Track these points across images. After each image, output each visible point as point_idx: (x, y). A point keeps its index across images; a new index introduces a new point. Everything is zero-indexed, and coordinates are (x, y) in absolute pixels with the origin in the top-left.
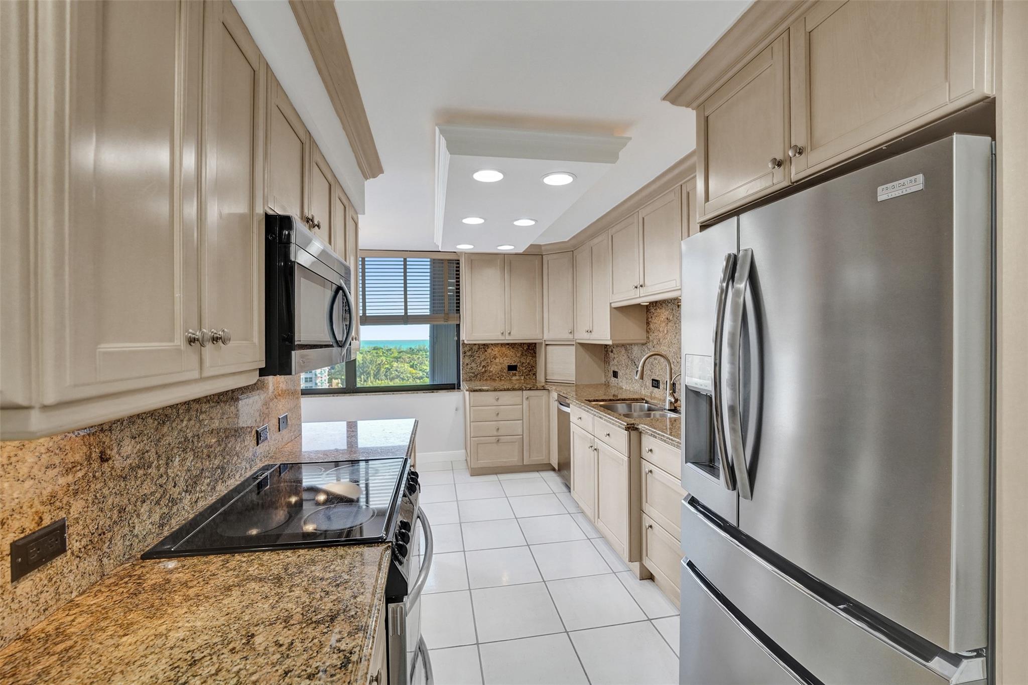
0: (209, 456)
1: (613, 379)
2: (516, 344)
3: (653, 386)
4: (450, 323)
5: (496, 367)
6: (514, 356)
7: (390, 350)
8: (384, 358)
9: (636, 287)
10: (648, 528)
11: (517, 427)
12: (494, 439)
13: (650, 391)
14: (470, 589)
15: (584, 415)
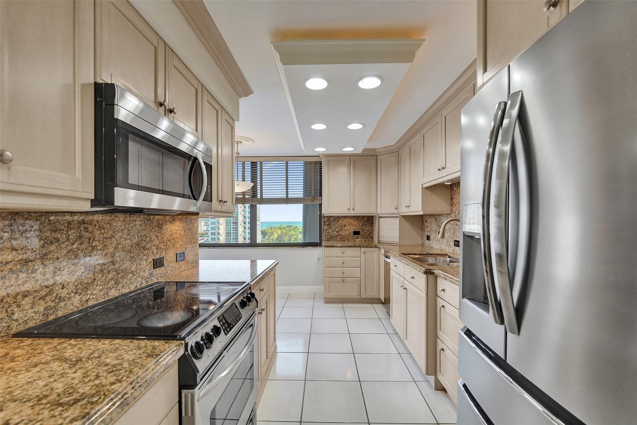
0: (102, 271)
1: (427, 241)
2: (359, 216)
3: (455, 245)
4: (315, 203)
5: (345, 232)
6: (358, 225)
7: (297, 227)
8: (293, 232)
9: (440, 170)
10: (441, 350)
11: (356, 272)
12: (340, 279)
13: (453, 249)
14: (305, 380)
15: (398, 263)
